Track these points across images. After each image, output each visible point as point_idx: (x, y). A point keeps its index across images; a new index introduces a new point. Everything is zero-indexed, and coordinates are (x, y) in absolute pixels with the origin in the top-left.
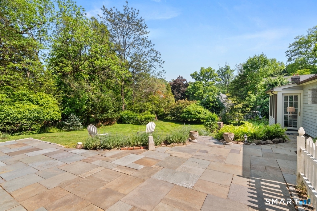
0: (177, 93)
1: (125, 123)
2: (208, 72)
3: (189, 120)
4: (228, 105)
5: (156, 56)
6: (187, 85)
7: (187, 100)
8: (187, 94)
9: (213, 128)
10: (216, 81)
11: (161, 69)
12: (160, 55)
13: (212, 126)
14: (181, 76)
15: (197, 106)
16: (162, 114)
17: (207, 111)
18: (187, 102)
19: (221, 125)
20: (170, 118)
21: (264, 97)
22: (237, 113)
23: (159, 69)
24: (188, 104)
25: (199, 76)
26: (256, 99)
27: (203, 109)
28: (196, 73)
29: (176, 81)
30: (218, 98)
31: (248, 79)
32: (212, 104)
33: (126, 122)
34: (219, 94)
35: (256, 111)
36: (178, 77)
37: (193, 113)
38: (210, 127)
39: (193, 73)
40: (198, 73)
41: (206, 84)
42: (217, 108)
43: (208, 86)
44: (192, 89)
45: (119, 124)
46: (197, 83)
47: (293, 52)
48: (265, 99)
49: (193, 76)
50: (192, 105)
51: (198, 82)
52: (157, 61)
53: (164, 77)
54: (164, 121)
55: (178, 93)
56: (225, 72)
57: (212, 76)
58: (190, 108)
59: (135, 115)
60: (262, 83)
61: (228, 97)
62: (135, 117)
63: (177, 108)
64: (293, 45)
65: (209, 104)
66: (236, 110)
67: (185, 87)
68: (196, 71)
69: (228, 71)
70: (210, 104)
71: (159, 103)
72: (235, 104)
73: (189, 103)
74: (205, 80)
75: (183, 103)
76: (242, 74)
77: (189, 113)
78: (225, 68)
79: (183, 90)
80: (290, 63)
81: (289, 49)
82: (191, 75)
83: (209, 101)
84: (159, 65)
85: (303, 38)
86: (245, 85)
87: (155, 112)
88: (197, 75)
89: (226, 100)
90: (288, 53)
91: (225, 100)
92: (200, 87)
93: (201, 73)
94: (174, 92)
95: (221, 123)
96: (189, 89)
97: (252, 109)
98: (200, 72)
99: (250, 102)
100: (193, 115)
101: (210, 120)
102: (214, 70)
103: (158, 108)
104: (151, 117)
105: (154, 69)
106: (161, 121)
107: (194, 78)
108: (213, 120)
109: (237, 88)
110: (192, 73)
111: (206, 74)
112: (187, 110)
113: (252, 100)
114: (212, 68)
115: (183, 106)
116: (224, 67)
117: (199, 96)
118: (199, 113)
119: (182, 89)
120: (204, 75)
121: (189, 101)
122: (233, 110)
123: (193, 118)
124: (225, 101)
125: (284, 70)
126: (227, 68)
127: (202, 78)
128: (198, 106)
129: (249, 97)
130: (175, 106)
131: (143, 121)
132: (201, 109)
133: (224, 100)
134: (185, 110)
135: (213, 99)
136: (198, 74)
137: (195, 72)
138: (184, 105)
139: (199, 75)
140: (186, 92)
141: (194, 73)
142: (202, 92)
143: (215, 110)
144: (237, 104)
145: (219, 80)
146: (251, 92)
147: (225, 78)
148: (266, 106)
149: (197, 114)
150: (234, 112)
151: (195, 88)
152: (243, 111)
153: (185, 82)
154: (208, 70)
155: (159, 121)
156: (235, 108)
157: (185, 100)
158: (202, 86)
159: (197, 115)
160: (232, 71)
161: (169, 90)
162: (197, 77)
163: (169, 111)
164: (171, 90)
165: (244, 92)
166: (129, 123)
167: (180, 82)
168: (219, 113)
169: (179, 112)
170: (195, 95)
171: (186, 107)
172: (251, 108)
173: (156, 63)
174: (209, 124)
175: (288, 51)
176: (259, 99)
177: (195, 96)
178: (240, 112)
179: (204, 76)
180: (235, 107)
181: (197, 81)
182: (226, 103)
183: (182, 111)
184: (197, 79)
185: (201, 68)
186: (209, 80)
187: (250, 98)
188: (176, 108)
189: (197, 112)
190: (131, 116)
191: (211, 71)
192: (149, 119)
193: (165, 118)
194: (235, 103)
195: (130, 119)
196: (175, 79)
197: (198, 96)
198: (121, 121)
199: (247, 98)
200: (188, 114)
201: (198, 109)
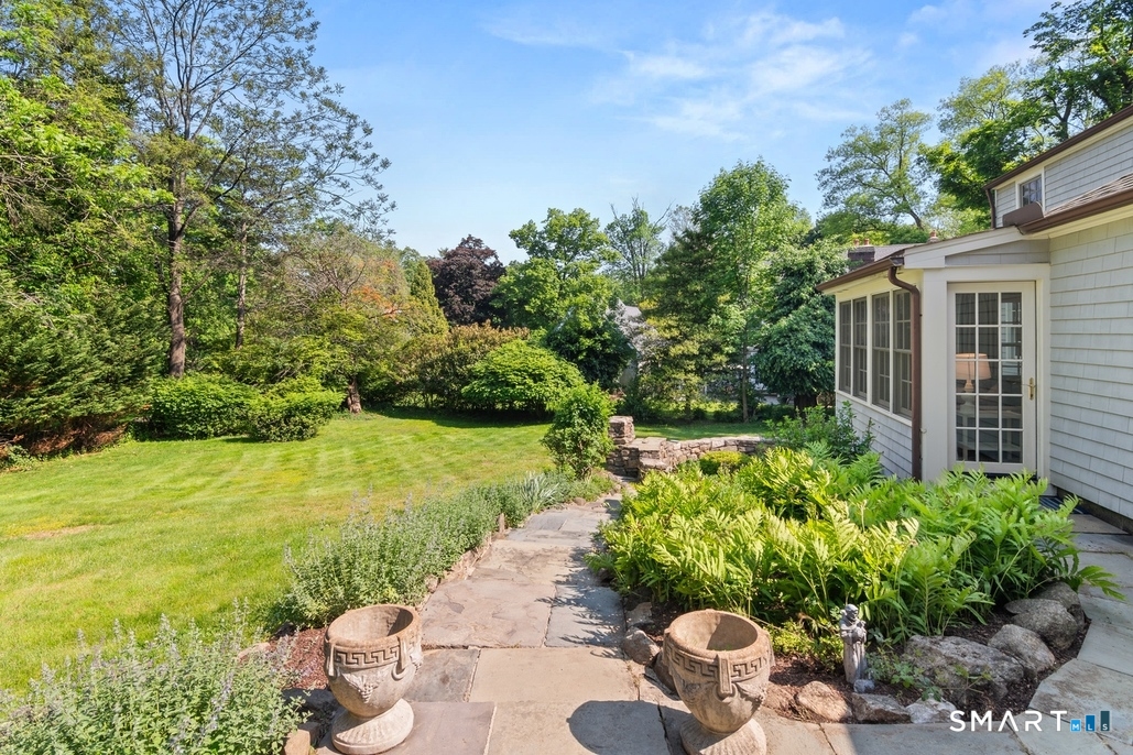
0: (458, 299)
1: (184, 436)
2: (575, 226)
3: (499, 406)
4: (646, 344)
5: (349, 136)
6: (497, 271)
7: (489, 327)
8: (497, 305)
9: (588, 457)
10: (604, 259)
11: (370, 194)
12: (368, 131)
13: (586, 444)
14: (476, 236)
15: (530, 350)
16: (382, 385)
17: (570, 367)
18: (491, 332)
19: (626, 429)
20: (416, 399)
21: (772, 315)
22: (681, 376)
23: (361, 194)
24: (494, 344)
25: (543, 238)
26: (745, 322)
27: (554, 362)
28: (530, 227)
29: (455, 253)
30: (611, 317)
31: (715, 249)
32: (587, 342)
33: (186, 429)
34: (613, 305)
35: (745, 367)
36: (465, 242)
37: (512, 378)
38: (576, 450)
39: (520, 228)
40: (540, 228)
41: (567, 269)
42: (608, 356)
43: (576, 275)
44: (517, 286)
45: (147, 443)
46: (537, 263)
47: (840, 174)
48: (774, 320)
49: (520, 237)
50: (508, 346)
51: (540, 260)
52: (355, 157)
53: (385, 229)
54: (391, 416)
55: (462, 302)
56: (633, 229)
57: (590, 241)
58: (500, 357)
59: (237, 397)
60: (763, 265)
61: (646, 314)
62: (240, 405)
63: (449, 359)
64: (838, 154)
65: (577, 340)
66: (676, 363)
67: (489, 279)
68: (531, 221)
69: (642, 228)
70: (582, 339)
71: (370, 341)
72: (675, 341)
73: (497, 339)
74: (566, 256)
75: (474, 338)
76: (697, 229)
77: (495, 379)
78: (635, 219)
79: (483, 288)
80: (834, 210)
81: (826, 165)
82: (513, 236)
83: (575, 331)
84: (362, 173)
85: (865, 137)
86: (704, 270)
87: (349, 377)
88: (534, 237)
89: (640, 325)
90: (825, 178)
91: (636, 324)
92: (545, 281)
93: (550, 230)
94: (447, 296)
95: (622, 425)
96: (507, 286)
97: (733, 358)
98: (545, 224)
99: (724, 334)
100: (513, 386)
101: (577, 420)
102: (596, 221)
103: (364, 361)
104: (321, 404)
105: (340, 192)
106: (376, 416)
107: (525, 248)
108: (590, 416)
109: (676, 283)
110: (518, 227)
111: (569, 233)
112: (486, 368)
113: (731, 323)
114: (587, 212)
115: (474, 350)
116: (630, 215)
117: (543, 314)
118: (537, 378)
119: (477, 287)
120: (561, 236)
121: (500, 331)
122: (665, 363)
123: (513, 398)
124: (638, 328)
125: (811, 233)
126: (639, 218)
127: (552, 246)
128: (534, 351)
129: (720, 314)
130: (440, 350)
131: (279, 422)
132: (547, 360)
133: (634, 325)
134: (479, 366)
135: (593, 319)
136: (540, 233)
137: (526, 223)
138: (475, 345)
139: (541, 237)
140: (494, 296)
141: (524, 226)
142: (552, 299)
143: (601, 363)
144: (679, 342)
145: (612, 259)
146: (727, 297)
147: (632, 253)
148: (779, 346)
149: (529, 381)
150: (669, 372)
151: (529, 283)
152: (702, 366)
153: (489, 261)
154: (574, 221)
155: (369, 415)
156: (674, 358)
157: (480, 325)
158: (552, 277)
159: (529, 388)
160: (655, 231)
161: (424, 288)
162: (536, 244)
163: (411, 373)
164: (431, 290)
165: (704, 297)
166: (202, 436)
167: (474, 260)
168: (616, 375)
169: (456, 375)
170: (527, 308)
171: (485, 353)
172: (728, 354)
173: (347, 165)
174: (572, 435)
175: (824, 172)
176: (753, 323)
177: (529, 313)
178: (691, 371)
179: (561, 241)
180: (675, 351)
181: (536, 259)
182: (641, 336)
183: (469, 371)
184: (536, 249)
185: (551, 212)
186: (577, 257)
187: (725, 317)
188: (443, 360)
189: (530, 375)
190: (212, 403)
191: (586, 225)
192: (308, 410)
193: (398, 401)
194: (672, 338)
195: (210, 415)
196: (452, 246)
197: (541, 312)
198: (161, 425)
199: (715, 319)
200: (491, 385)
201: (532, 363)
